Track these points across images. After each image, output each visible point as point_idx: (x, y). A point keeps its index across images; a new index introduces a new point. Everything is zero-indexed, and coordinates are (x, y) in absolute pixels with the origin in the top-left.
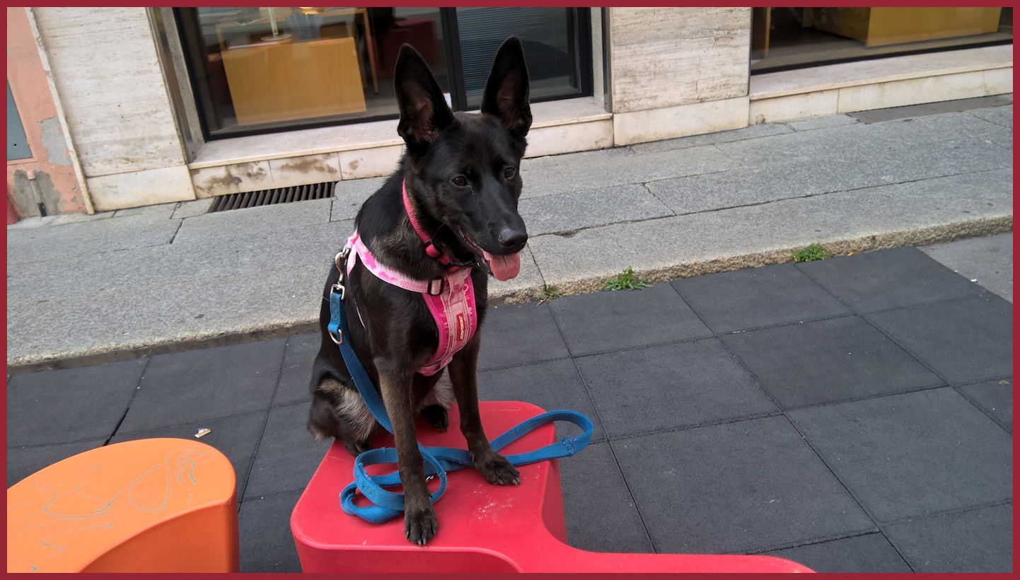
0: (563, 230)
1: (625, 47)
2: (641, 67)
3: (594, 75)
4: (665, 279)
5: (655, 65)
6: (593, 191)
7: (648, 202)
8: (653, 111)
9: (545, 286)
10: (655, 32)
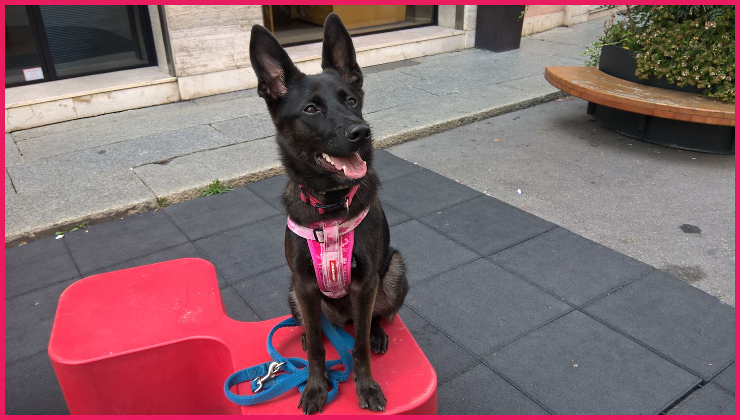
0: (159, 160)
1: (179, 31)
2: (192, 45)
3: (157, 51)
4: (241, 184)
5: (203, 43)
6: (174, 132)
7: (217, 136)
8: (206, 75)
9: (157, 198)
10: (199, 21)
